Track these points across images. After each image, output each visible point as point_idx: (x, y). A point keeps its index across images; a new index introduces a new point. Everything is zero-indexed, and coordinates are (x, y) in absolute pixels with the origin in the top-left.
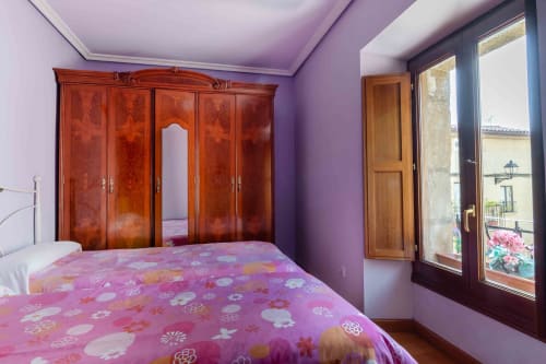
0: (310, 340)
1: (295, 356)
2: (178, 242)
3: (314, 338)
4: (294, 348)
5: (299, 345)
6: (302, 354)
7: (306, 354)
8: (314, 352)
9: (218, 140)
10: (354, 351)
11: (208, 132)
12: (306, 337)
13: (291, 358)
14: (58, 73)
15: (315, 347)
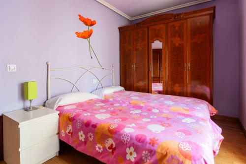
0: (157, 140)
1: (147, 142)
2: (160, 92)
3: (159, 141)
4: (148, 139)
5: (150, 140)
6: (150, 144)
7: (152, 144)
8: (156, 145)
9: (177, 45)
10: (177, 156)
11: (172, 42)
12: (156, 138)
13: (145, 143)
14: (120, 29)
15: (158, 144)
